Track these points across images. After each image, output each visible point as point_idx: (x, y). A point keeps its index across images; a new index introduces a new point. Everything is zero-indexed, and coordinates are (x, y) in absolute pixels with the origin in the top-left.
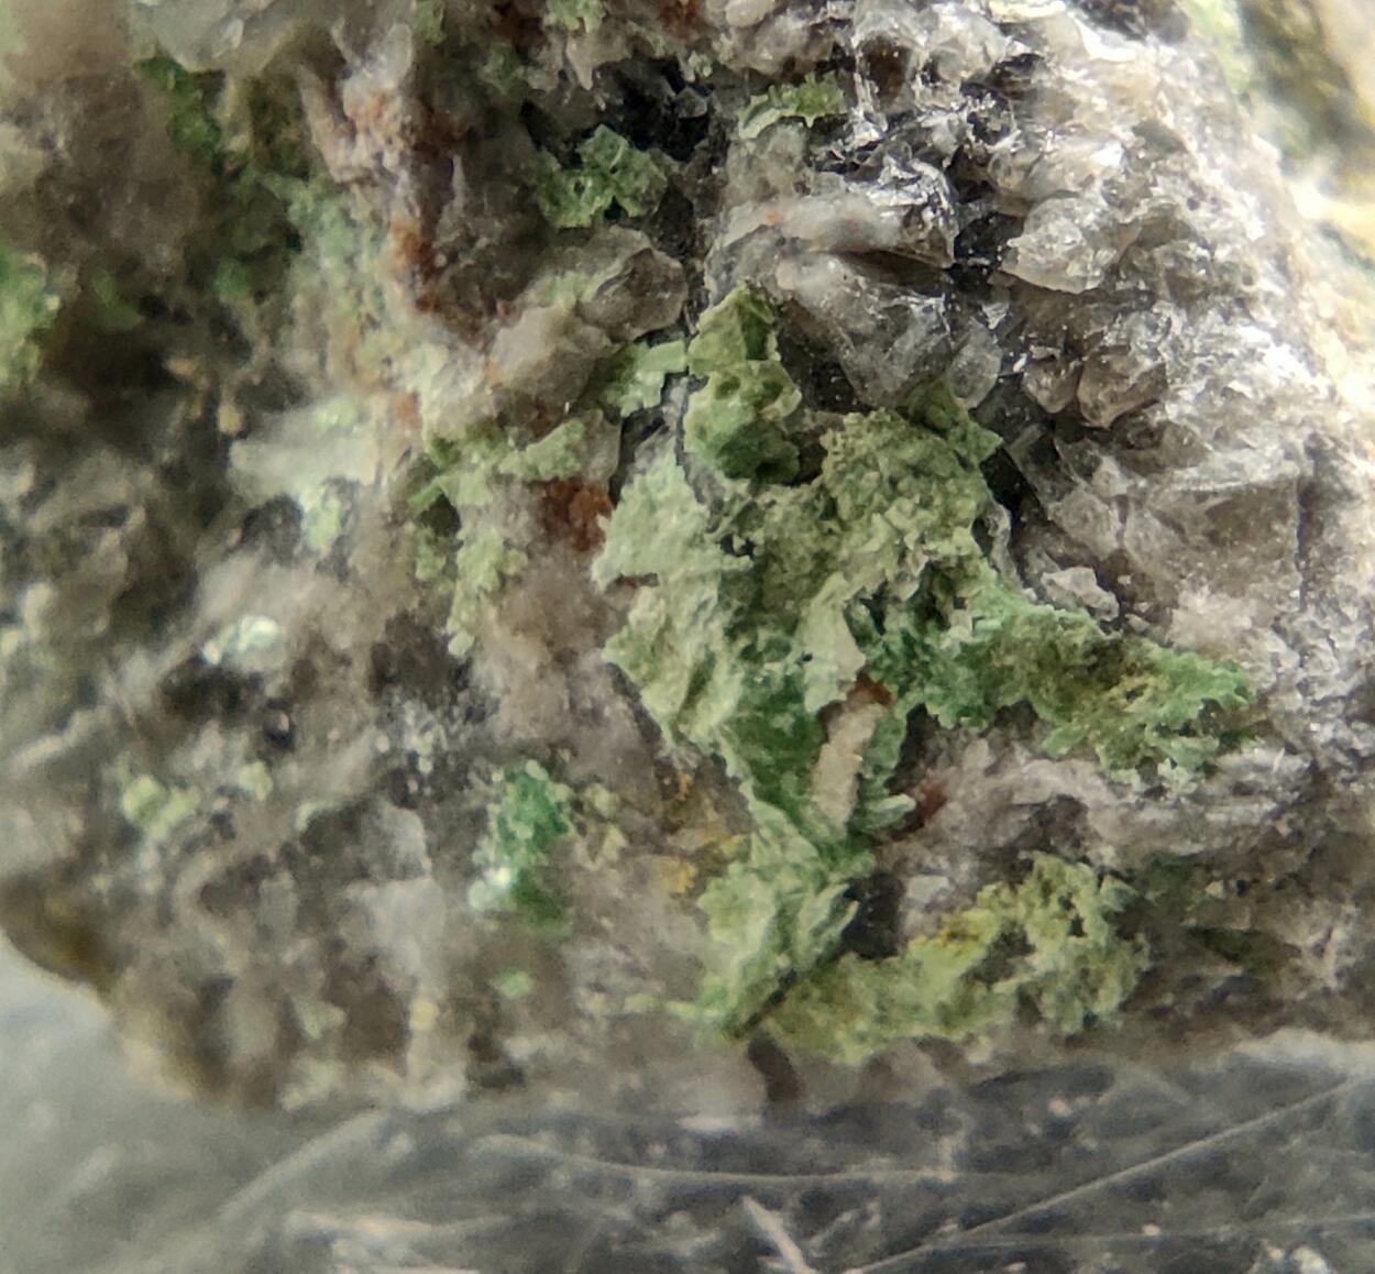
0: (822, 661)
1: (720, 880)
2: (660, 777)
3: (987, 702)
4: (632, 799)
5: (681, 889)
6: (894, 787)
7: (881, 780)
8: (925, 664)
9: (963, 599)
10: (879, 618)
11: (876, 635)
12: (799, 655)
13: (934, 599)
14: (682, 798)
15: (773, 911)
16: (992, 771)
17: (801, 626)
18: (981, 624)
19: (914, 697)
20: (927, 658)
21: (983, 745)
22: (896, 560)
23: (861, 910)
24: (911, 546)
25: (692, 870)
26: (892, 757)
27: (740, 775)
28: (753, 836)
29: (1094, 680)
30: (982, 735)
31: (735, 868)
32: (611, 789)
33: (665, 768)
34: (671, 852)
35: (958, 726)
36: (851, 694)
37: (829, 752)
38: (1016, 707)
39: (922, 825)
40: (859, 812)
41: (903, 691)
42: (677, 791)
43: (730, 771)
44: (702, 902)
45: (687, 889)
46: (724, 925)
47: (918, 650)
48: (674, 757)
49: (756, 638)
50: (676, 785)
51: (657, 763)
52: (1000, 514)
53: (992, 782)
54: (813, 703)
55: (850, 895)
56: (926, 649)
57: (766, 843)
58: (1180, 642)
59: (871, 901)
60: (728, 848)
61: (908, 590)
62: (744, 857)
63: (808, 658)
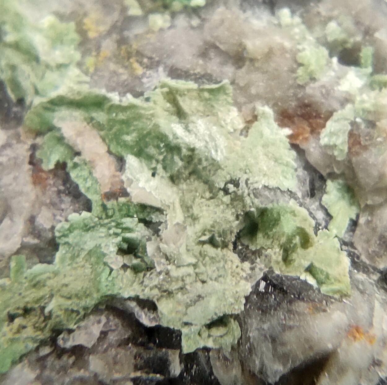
0: (147, 181)
1: (76, 43)
2: (150, 58)
3: (67, 243)
4: (148, 36)
5: (86, 21)
6: (61, 166)
7: (70, 164)
8: (109, 229)
9: (125, 271)
10: (147, 223)
11: (141, 216)
12: (158, 172)
13: (136, 257)
14: (131, 60)
15: (43, 58)
16: (32, 220)
17: (170, 183)
18: (108, 271)
19: (96, 209)
20: (111, 232)
21: (48, 226)
22: (168, 255)
23: (8, 100)
24: (169, 267)
25: (92, 35)
26: (77, 177)
27: (124, 99)
28: (88, 79)
29: (36, 306)
30: (53, 228)
31: (77, 56)
32: (161, 30)
33: (153, 65)
34: (109, 33)
35: (67, 220)
36: (122, 182)
37: (102, 149)
38: (53, 256)
39: (31, 163)
40: (61, 140)
41: (104, 207)
42: (137, 61)
43: (129, 96)
44: (72, 25)
45: (84, 24)
46: (52, 27)
47: (119, 231)
48: (155, 75)
49: (182, 159)
50: (141, 63)
51: (158, 63)
52: (151, 320)
53: (26, 215)
54: (131, 160)
55: (21, 101)
56: (116, 235)
57: (80, 83)
58: (19, 366)
59: (9, 109)
60: (90, 61)
61: (150, 248)
62: (79, 65)
63: (153, 175)
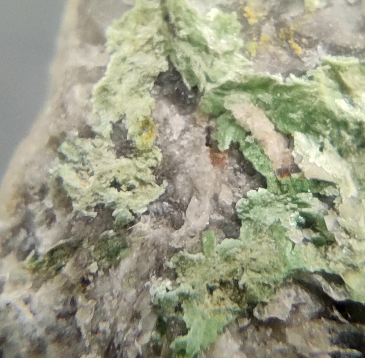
0: (317, 156)
1: (238, 30)
2: (308, 38)
3: (249, 219)
4: (305, 17)
5: (246, 9)
6: (235, 146)
7: (242, 144)
8: (286, 204)
9: (306, 245)
10: (322, 198)
11: (315, 191)
12: (326, 146)
13: (315, 231)
14: (290, 41)
15: (211, 47)
16: (215, 198)
17: (339, 157)
18: (290, 245)
19: (272, 185)
20: (288, 207)
21: (229, 203)
22: (347, 228)
23: (185, 88)
24: (351, 241)
25: (252, 21)
26: (250, 155)
27: (288, 79)
28: (251, 63)
29: (230, 279)
30: (234, 204)
31: (241, 43)
32: (318, 10)
33: (312, 45)
34: (268, 18)
35: (245, 197)
36: (293, 158)
37: (270, 128)
38: (238, 232)
39: (207, 144)
40: (232, 121)
41: (279, 183)
42: (295, 41)
43: (292, 76)
44: (234, 14)
45: (245, 12)
46: (218, 18)
47: (295, 206)
48: (315, 53)
49: (349, 133)
50: (300, 43)
51: (316, 42)
52: (339, 294)
53: (210, 194)
54: (299, 137)
55: (195, 89)
56: (294, 209)
57: (245, 67)
58: (224, 337)
59: (186, 96)
60: (252, 46)
61: (329, 222)
62: (243, 50)
63: (321, 149)
